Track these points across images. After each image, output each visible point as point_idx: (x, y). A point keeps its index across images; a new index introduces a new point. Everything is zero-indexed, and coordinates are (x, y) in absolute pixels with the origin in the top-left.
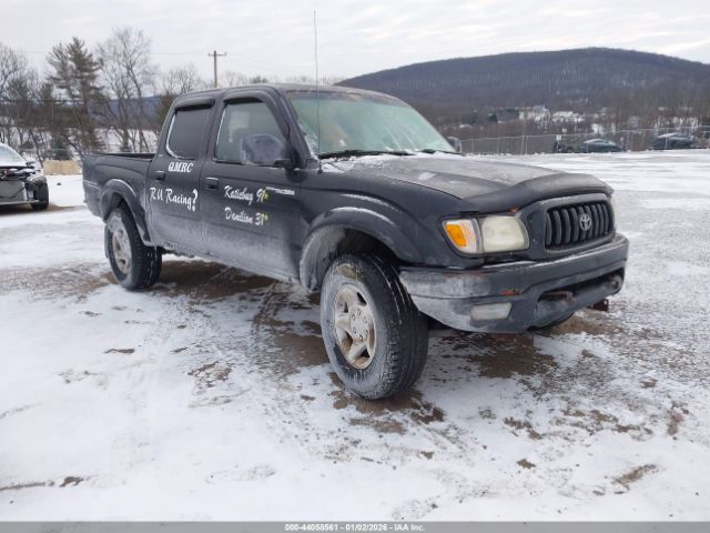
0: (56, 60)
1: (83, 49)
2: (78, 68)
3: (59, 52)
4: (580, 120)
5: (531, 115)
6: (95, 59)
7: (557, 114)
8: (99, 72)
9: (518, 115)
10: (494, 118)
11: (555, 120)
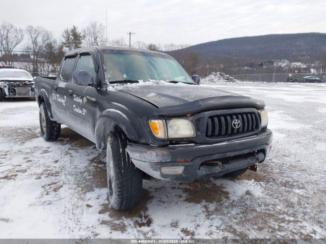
0: (65, 35)
1: (77, 31)
2: (75, 39)
3: (67, 32)
4: (304, 66)
5: (280, 64)
6: (81, 35)
7: (293, 64)
8: (83, 41)
9: (273, 64)
10: (261, 65)
11: (291, 66)
